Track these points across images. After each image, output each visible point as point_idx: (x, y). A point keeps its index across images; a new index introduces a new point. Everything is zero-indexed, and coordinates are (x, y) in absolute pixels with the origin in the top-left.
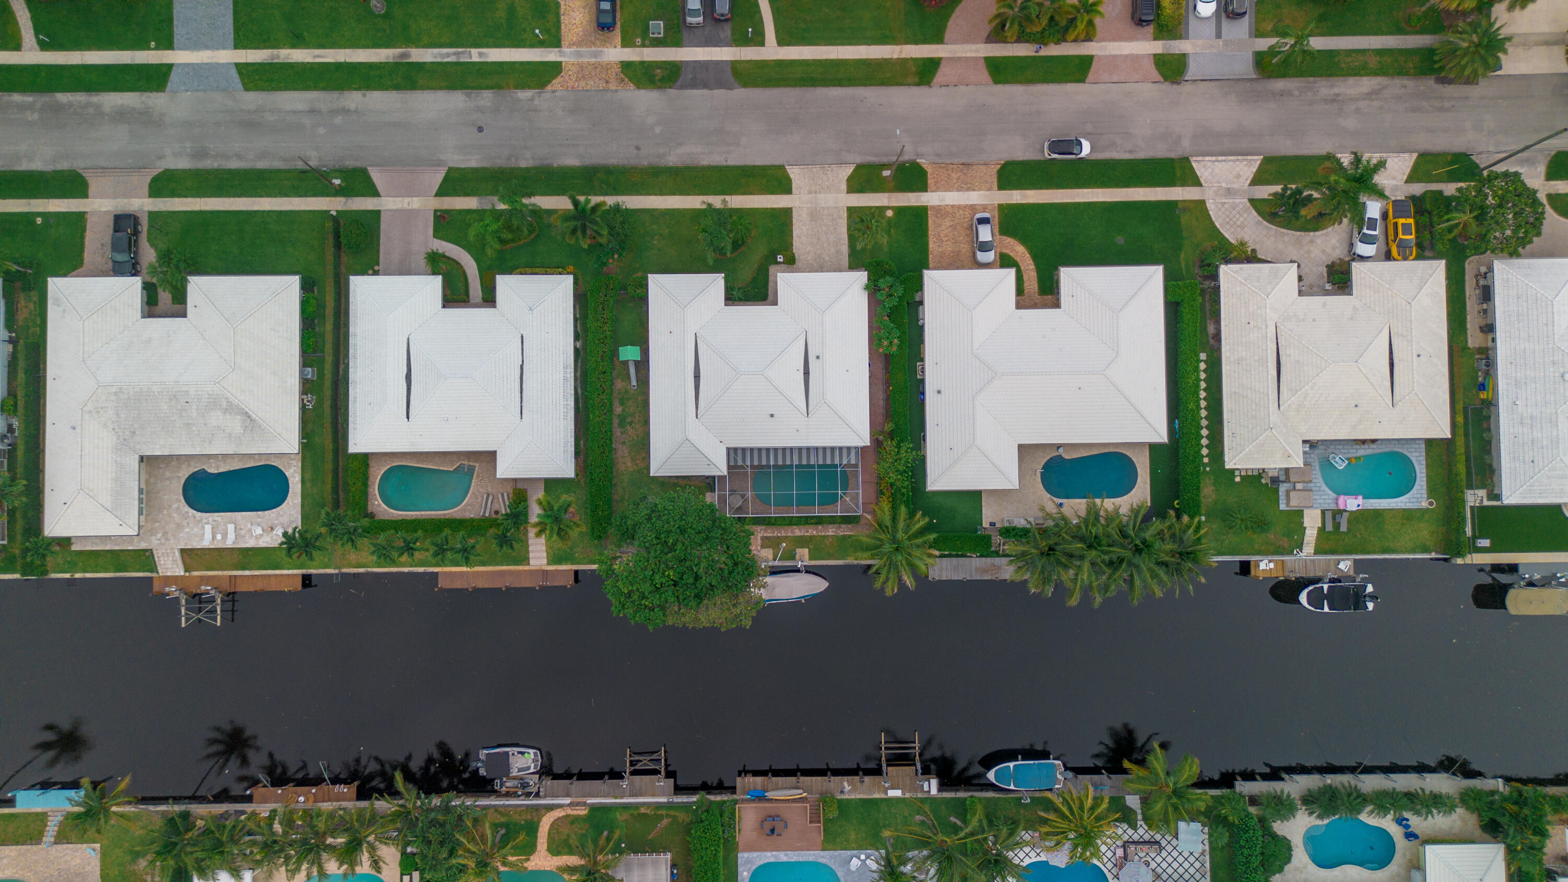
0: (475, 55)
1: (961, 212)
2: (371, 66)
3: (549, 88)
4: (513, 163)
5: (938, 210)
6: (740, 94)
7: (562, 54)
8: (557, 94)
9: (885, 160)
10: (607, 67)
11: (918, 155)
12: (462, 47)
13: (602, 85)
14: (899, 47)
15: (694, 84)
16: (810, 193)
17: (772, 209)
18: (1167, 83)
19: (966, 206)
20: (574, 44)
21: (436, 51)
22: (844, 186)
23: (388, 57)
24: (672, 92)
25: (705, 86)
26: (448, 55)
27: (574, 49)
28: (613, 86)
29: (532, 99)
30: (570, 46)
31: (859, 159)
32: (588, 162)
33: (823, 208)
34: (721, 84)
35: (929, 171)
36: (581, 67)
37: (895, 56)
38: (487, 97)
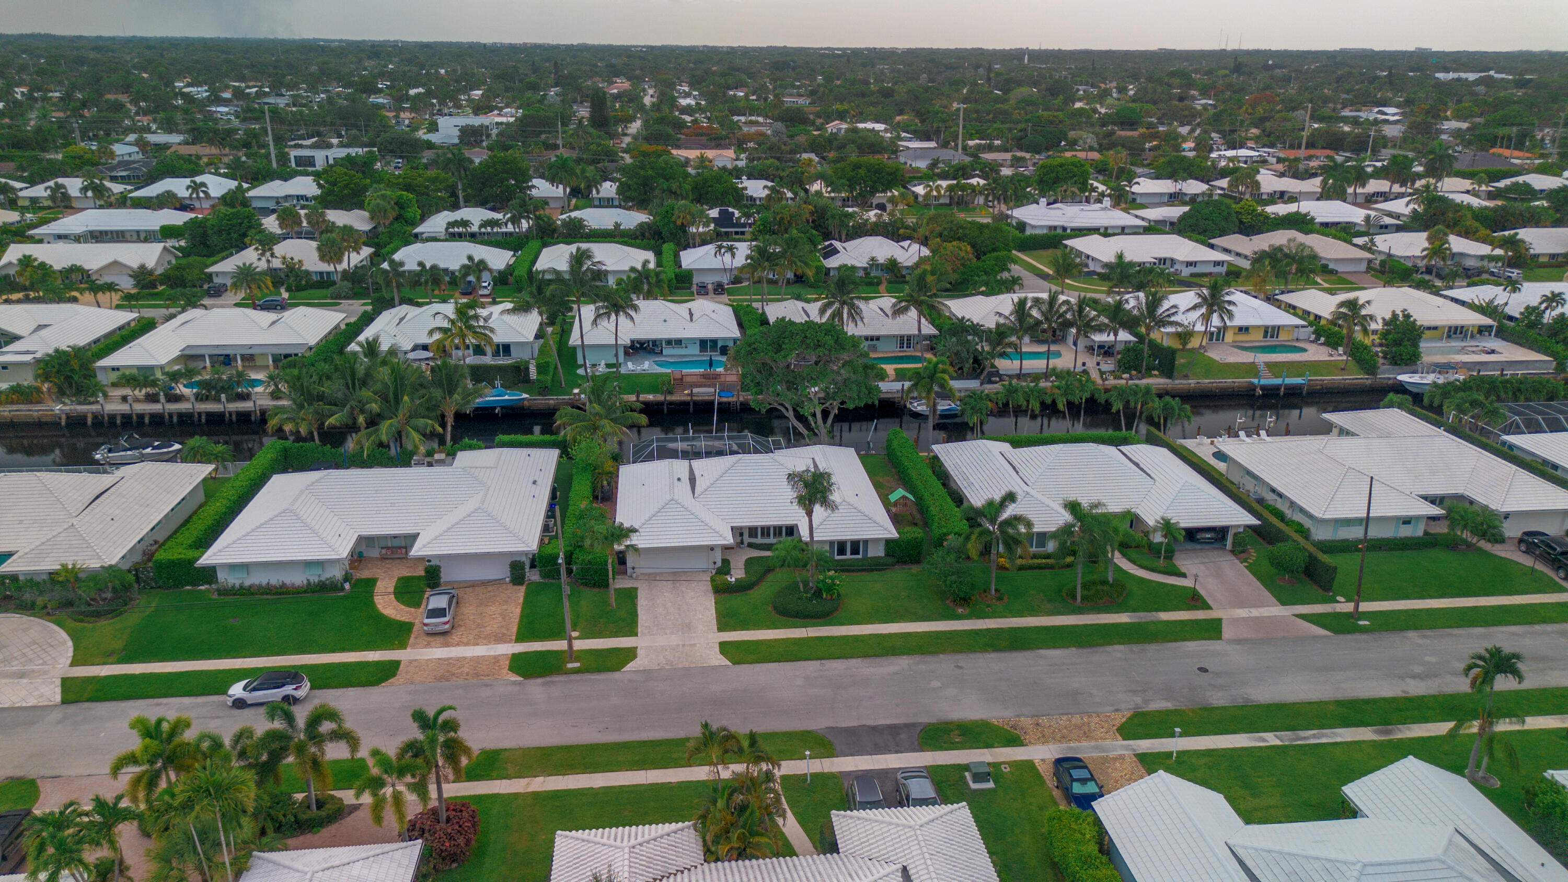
0: (1271, 739)
1: (465, 640)
2: (1425, 720)
3: (1128, 714)
4: (1135, 648)
5: (500, 638)
6: (817, 724)
7: (1128, 748)
8: (1112, 708)
9: (574, 677)
10: (1044, 739)
11: (520, 683)
12: (1300, 746)
13: (1044, 721)
14: (530, 790)
15: (894, 730)
16: (694, 645)
17: (748, 629)
18: (34, 777)
19: (458, 645)
20: (1115, 759)
21: (1339, 740)
22: (639, 652)
23: (1409, 729)
24: (925, 719)
25: (874, 729)
26: (1314, 736)
27: (1112, 754)
28: (1026, 722)
29: (1146, 702)
30: (1122, 757)
31: (616, 675)
32: (1028, 654)
33: (672, 633)
34: (851, 732)
35: (505, 671)
36: (1087, 736)
37: (540, 779)
38: (1218, 699)
